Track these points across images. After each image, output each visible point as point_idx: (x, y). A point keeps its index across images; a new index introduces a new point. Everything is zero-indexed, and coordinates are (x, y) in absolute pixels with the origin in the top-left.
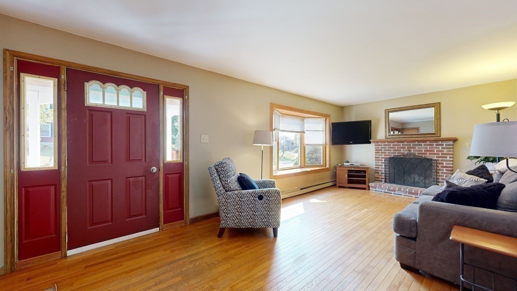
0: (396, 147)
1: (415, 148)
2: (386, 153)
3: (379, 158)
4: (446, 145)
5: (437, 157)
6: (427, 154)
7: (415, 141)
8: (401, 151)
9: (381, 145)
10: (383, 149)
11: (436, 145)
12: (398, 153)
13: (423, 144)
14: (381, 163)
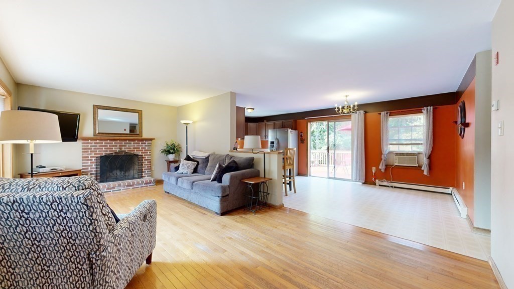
0: (108, 145)
1: (126, 146)
2: (97, 151)
3: (88, 157)
4: (148, 143)
5: (142, 153)
6: (134, 151)
7: (127, 140)
8: (112, 149)
9: (92, 143)
10: (93, 148)
11: (142, 143)
12: (109, 151)
13: (132, 142)
14: (91, 163)
